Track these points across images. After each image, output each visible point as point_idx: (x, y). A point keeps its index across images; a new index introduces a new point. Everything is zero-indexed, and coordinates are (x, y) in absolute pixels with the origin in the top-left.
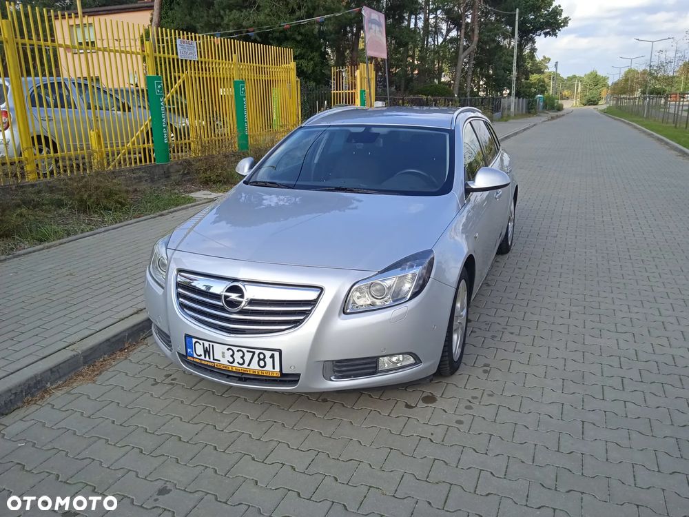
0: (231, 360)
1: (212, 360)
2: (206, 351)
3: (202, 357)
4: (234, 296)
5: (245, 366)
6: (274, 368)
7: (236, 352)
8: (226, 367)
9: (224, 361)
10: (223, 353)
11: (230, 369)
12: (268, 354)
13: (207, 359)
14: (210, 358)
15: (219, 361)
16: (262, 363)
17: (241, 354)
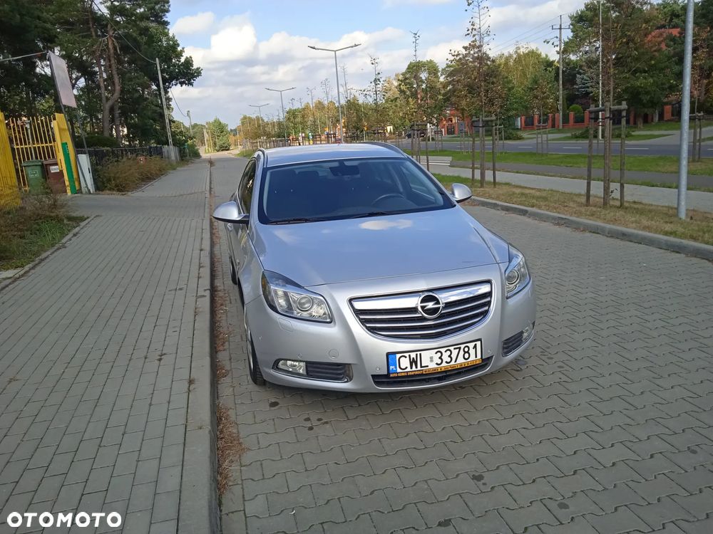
0: (439, 361)
1: (419, 368)
2: (413, 362)
3: (409, 369)
4: (430, 305)
5: (453, 363)
6: (476, 357)
7: (444, 353)
8: (435, 369)
9: (432, 366)
10: (431, 358)
11: (439, 370)
12: (471, 345)
13: (414, 368)
14: (416, 368)
15: (427, 366)
16: (467, 356)
17: (449, 353)
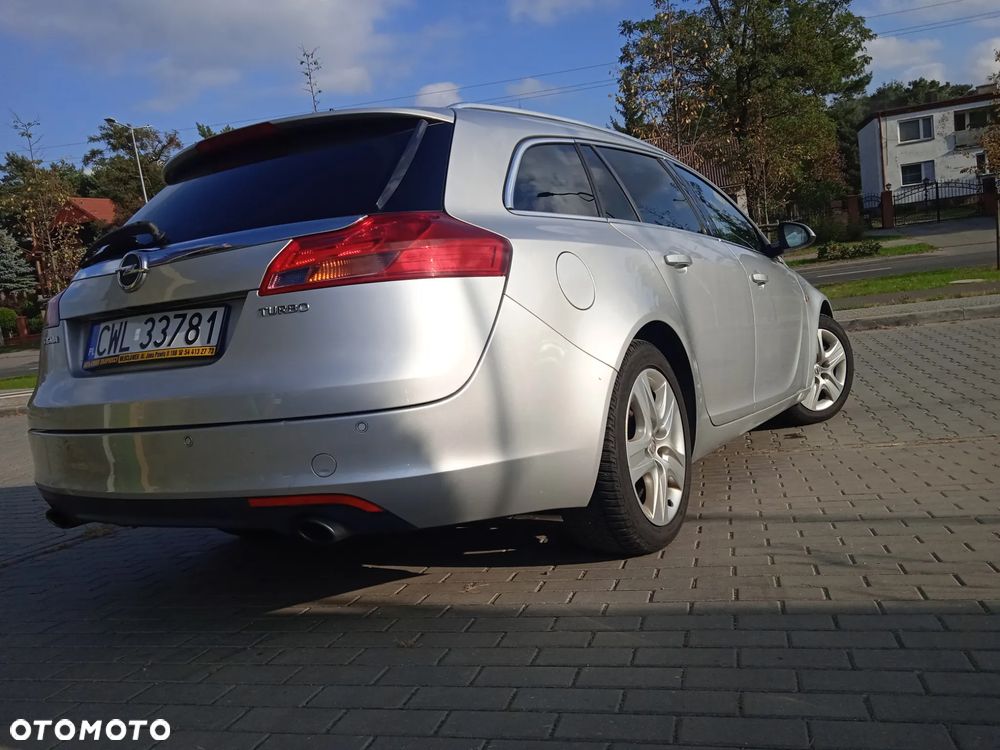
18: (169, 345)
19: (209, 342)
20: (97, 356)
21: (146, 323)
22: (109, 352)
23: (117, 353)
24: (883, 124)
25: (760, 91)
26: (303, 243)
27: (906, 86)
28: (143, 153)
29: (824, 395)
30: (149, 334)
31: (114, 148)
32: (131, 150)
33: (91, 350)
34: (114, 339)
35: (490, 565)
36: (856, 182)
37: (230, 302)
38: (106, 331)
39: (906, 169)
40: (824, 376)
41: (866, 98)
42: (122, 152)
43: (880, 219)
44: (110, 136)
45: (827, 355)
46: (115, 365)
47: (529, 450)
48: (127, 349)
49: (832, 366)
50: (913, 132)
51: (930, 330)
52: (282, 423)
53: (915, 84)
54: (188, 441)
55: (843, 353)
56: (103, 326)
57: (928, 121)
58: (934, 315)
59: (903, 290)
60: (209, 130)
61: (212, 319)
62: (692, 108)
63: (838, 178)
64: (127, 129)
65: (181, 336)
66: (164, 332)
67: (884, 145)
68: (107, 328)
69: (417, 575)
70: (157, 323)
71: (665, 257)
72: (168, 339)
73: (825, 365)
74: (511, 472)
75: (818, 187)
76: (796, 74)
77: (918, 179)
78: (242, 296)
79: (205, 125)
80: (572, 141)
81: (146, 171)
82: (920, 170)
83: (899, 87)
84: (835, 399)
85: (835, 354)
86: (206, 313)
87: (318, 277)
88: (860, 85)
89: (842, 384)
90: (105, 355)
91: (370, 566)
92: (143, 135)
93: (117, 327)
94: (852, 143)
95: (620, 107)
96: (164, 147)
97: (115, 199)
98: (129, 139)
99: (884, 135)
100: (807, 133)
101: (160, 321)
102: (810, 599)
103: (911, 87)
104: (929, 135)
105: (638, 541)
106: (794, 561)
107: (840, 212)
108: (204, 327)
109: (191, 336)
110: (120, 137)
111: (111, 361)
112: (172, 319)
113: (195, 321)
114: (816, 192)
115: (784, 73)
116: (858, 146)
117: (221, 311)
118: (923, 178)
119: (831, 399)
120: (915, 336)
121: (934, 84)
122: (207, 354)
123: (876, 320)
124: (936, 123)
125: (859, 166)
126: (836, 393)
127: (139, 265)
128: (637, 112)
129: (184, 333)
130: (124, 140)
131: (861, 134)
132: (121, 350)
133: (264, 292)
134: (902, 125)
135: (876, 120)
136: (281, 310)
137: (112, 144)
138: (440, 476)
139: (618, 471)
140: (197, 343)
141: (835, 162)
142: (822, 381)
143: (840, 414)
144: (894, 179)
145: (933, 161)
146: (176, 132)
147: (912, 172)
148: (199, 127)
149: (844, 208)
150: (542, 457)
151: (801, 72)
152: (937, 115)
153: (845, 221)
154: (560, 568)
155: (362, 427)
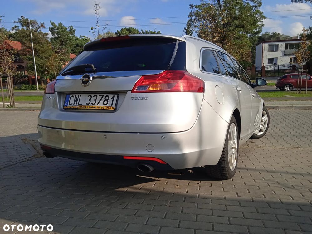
18: (97, 105)
19: (112, 105)
20: (69, 105)
21: (88, 97)
22: (74, 104)
23: (77, 105)
24: (264, 45)
25: (230, 31)
26: (145, 77)
27: (271, 34)
28: (32, 28)
29: (261, 130)
30: (90, 100)
31: (23, 26)
32: (29, 27)
33: (66, 103)
34: (76, 100)
35: (179, 179)
36: (254, 62)
37: (120, 94)
38: (72, 97)
39: (269, 59)
40: (261, 125)
41: (259, 36)
42: (25, 28)
43: (261, 74)
44: (22, 22)
45: (263, 118)
46: (77, 109)
47: (206, 147)
48: (81, 104)
49: (264, 122)
50: (272, 48)
51: (283, 111)
52: (138, 134)
53: (274, 34)
54: (105, 137)
55: (267, 118)
56: (71, 95)
57: (277, 45)
58: (284, 107)
59: (269, 97)
60: (54, 23)
61: (113, 98)
62: (217, 36)
63: (250, 60)
64: (27, 20)
65: (102, 102)
66: (95, 100)
67: (263, 51)
68: (73, 97)
69: (158, 180)
70: (92, 97)
71: (237, 88)
72: (97, 103)
73: (262, 121)
74: (201, 154)
75: (243, 62)
76: (241, 27)
77: (272, 63)
78: (126, 92)
79: (53, 22)
80: (211, 49)
81: (33, 34)
82: (273, 60)
83: (268, 34)
84: (264, 132)
85: (265, 118)
86: (111, 96)
87: (150, 89)
88: (258, 33)
89: (266, 127)
90: (72, 105)
91: (139, 176)
92: (33, 22)
93: (77, 96)
94: (253, 50)
95: (185, 31)
96: (39, 27)
97: (21, 42)
98: (28, 23)
99: (264, 48)
100: (243, 46)
101: (94, 96)
102: (288, 199)
103: (272, 34)
104: (277, 50)
105: (228, 176)
106: (276, 186)
107: (249, 71)
108: (110, 100)
109: (106, 102)
110: (25, 23)
111: (75, 107)
112: (98, 96)
113: (107, 98)
114: (243, 64)
115: (238, 26)
116: (255, 51)
117: (116, 96)
118: (274, 63)
119: (262, 132)
120: (280, 113)
121: (279, 34)
122: (111, 109)
123: (267, 107)
124: (279, 47)
125: (255, 57)
126: (264, 130)
127: (89, 78)
128: (190, 33)
129: (103, 101)
130: (26, 24)
131: (257, 47)
132: (79, 104)
133: (133, 91)
134: (269, 46)
135: (262, 44)
136: (139, 98)
137: (22, 24)
138: (184, 154)
139: (226, 154)
140: (108, 105)
141: (249, 55)
142: (261, 126)
143: (264, 136)
144: (265, 62)
145: (277, 58)
146: (44, 23)
147: (271, 61)
148: (51, 22)
149: (251, 69)
150: (209, 149)
151: (243, 27)
152: (280, 44)
153: (251, 74)
154: (202, 182)
155: (163, 137)
